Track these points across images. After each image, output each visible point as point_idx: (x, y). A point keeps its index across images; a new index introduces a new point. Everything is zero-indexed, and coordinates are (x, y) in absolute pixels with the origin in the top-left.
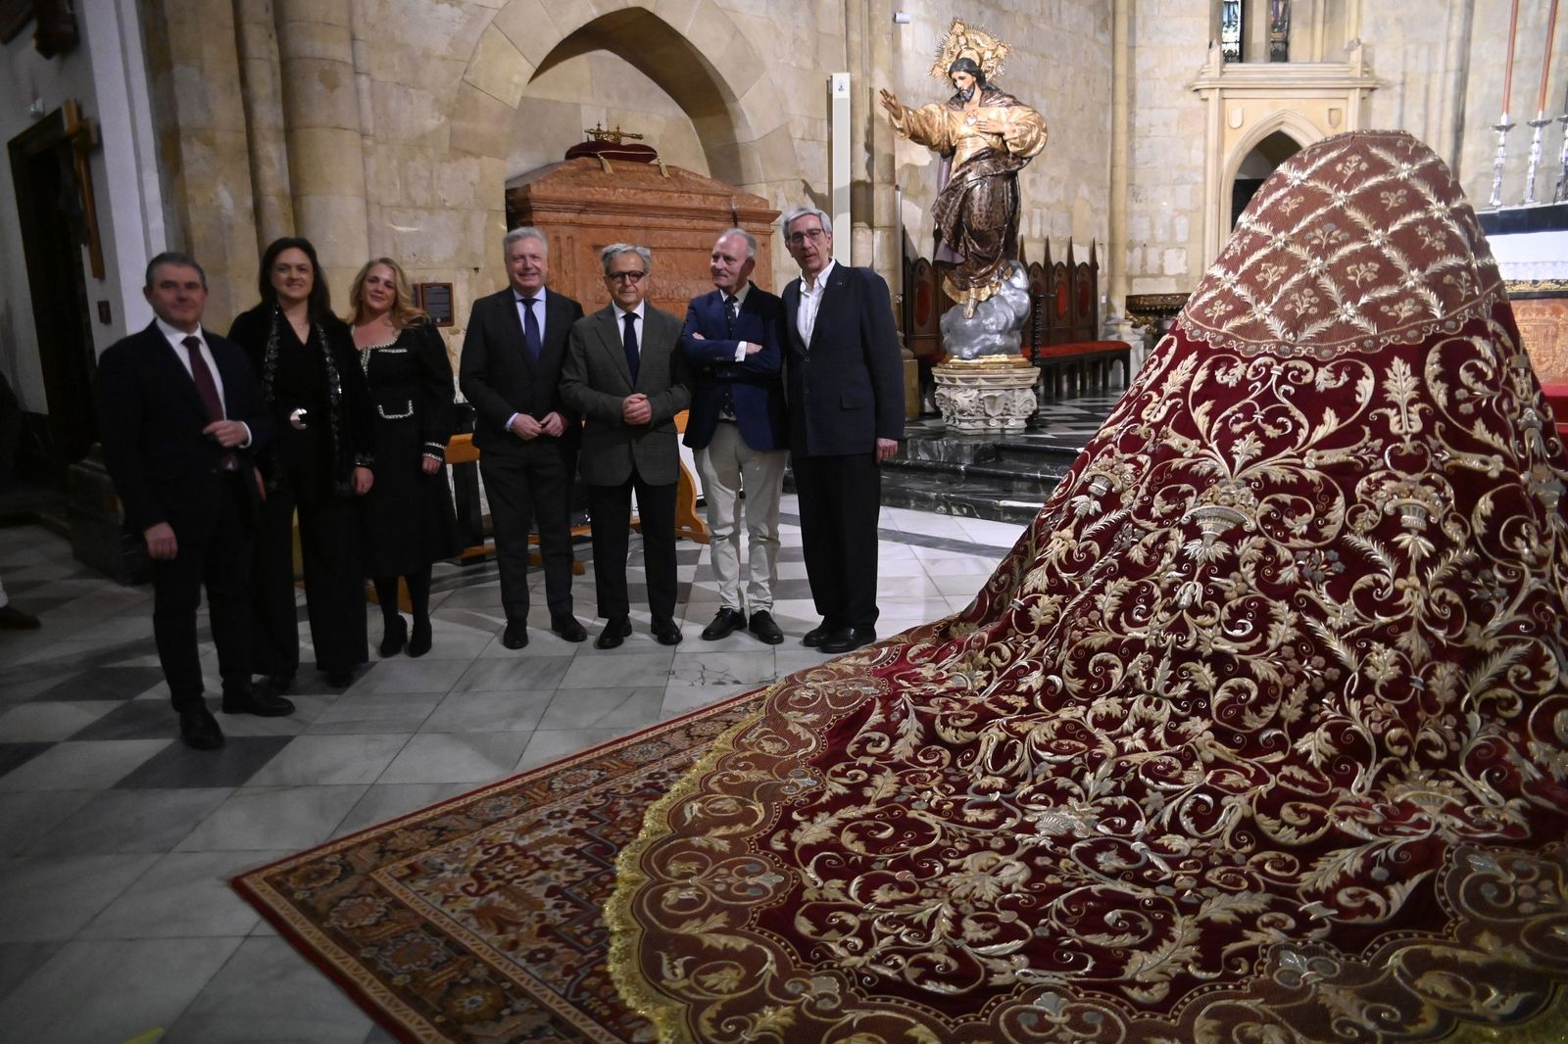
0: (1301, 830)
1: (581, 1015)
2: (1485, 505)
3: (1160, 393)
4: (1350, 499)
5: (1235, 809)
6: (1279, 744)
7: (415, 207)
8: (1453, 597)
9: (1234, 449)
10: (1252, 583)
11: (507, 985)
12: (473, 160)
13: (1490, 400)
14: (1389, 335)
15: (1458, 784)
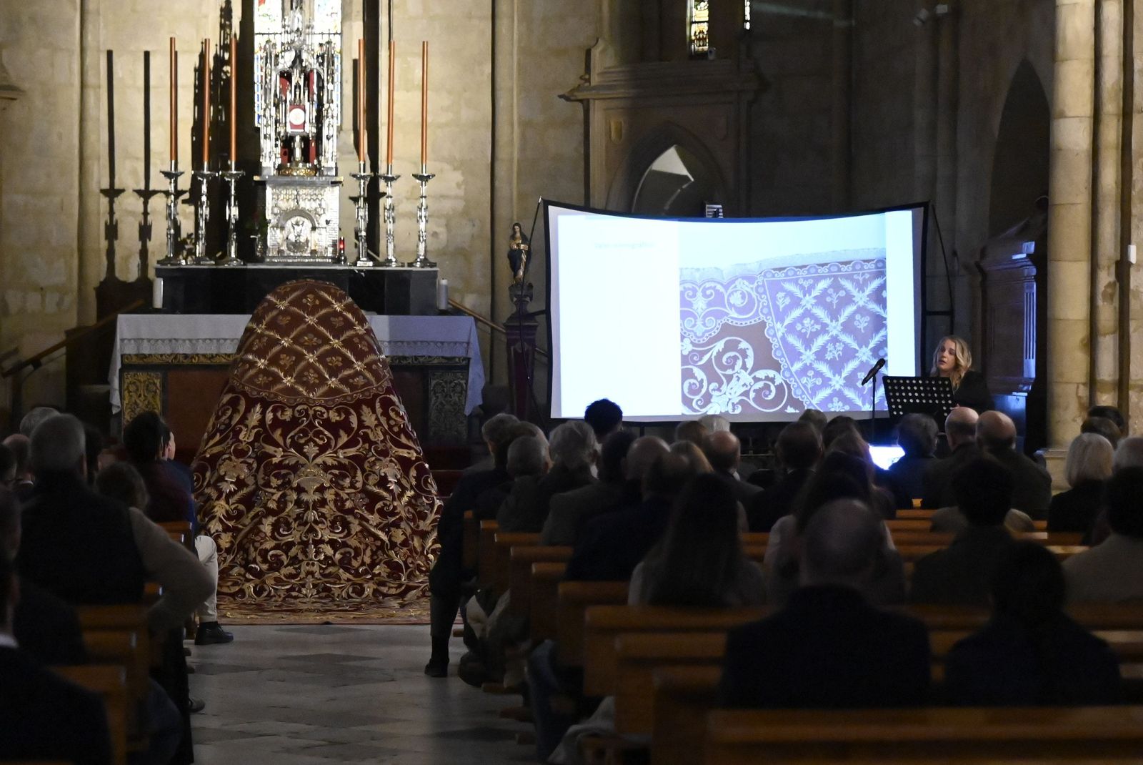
0: (397, 588)
2: (413, 473)
4: (363, 471)
6: (366, 572)
8: (411, 510)
9: (304, 451)
10: (335, 510)
14: (356, 394)
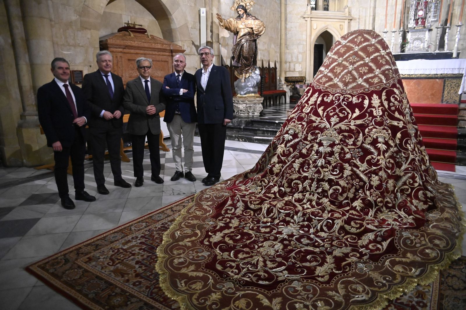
0: (357, 228)
1: (154, 301)
2: (399, 135)
3: (308, 104)
4: (364, 134)
5: (338, 224)
6: (348, 204)
7: (69, 45)
8: (392, 161)
9: (331, 120)
10: (338, 159)
11: (128, 294)
12: (89, 31)
13: (399, 106)
14: (372, 87)
15: (396, 213)
